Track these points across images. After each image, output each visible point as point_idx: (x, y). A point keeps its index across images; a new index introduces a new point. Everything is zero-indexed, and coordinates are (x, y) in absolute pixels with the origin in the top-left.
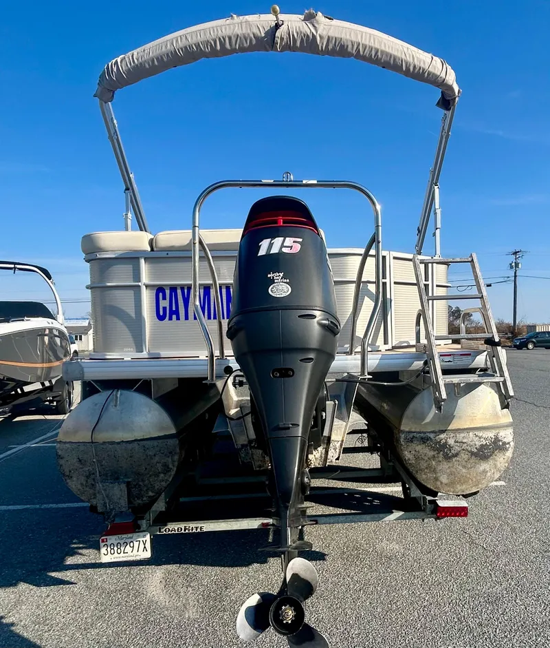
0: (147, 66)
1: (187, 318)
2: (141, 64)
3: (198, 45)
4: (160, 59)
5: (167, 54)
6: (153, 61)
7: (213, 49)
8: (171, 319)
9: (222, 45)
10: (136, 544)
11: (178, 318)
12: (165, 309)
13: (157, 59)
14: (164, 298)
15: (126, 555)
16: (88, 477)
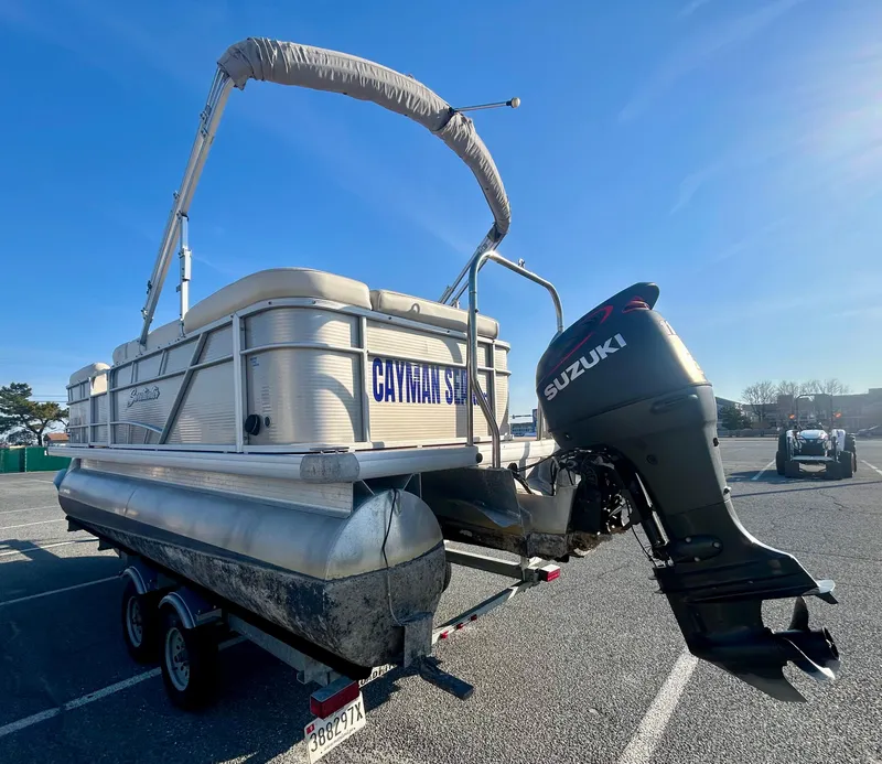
0: (321, 74)
1: (401, 400)
2: (314, 67)
3: (383, 86)
4: (338, 75)
5: (349, 76)
6: (330, 73)
7: (395, 98)
8: (387, 400)
9: (404, 100)
10: (349, 713)
11: (393, 400)
12: (381, 385)
13: (336, 74)
14: (381, 374)
15: (339, 735)
16: (374, 624)
